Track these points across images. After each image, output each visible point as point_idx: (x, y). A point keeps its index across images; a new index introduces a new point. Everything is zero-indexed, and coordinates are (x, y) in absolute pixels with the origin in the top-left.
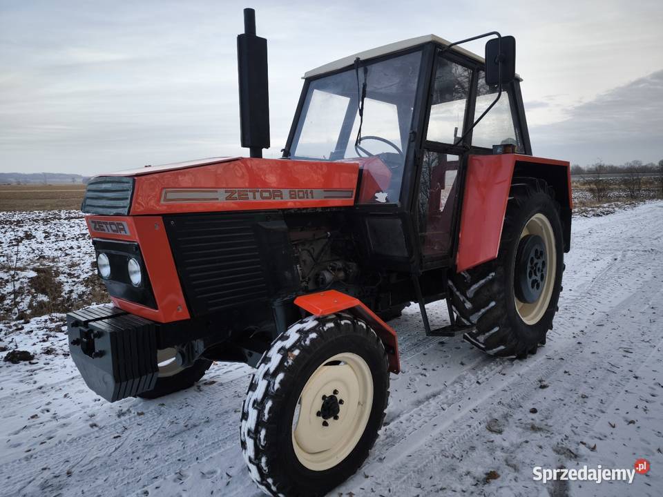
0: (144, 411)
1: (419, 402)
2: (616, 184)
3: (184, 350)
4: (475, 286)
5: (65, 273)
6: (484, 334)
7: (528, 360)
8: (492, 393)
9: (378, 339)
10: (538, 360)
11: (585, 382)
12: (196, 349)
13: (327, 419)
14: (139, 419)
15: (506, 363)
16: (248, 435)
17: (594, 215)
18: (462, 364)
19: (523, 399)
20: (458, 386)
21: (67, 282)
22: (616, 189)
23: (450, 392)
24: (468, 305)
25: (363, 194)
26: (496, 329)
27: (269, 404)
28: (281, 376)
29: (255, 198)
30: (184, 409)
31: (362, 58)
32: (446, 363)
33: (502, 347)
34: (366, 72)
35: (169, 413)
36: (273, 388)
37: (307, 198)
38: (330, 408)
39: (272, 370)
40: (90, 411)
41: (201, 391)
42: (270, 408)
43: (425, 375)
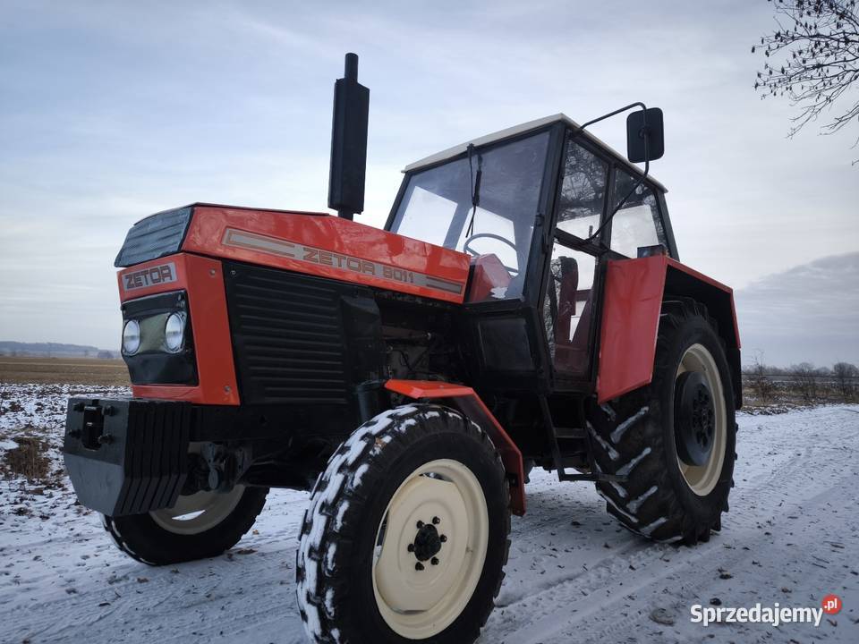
0: (148, 578)
1: (549, 586)
2: (783, 389)
3: (223, 465)
4: (623, 426)
5: (57, 447)
6: (637, 499)
7: (698, 546)
8: (652, 580)
9: (496, 453)
10: (713, 548)
11: (784, 576)
12: (240, 464)
13: (422, 560)
14: (139, 587)
15: (668, 549)
16: (310, 556)
17: (761, 413)
18: (607, 546)
19: (698, 588)
20: (603, 571)
21: (57, 459)
22: (785, 396)
23: (593, 575)
24: (613, 455)
25: (476, 291)
26: (654, 490)
27: (344, 507)
28: (363, 468)
29: (340, 266)
30: (207, 578)
31: (476, 144)
32: (584, 545)
33: (662, 520)
34: (480, 160)
35: (184, 582)
36: (352, 483)
37: (406, 281)
38: (427, 544)
39: (351, 461)
40: (67, 576)
41: (232, 560)
42: (346, 512)
43: (555, 557)
